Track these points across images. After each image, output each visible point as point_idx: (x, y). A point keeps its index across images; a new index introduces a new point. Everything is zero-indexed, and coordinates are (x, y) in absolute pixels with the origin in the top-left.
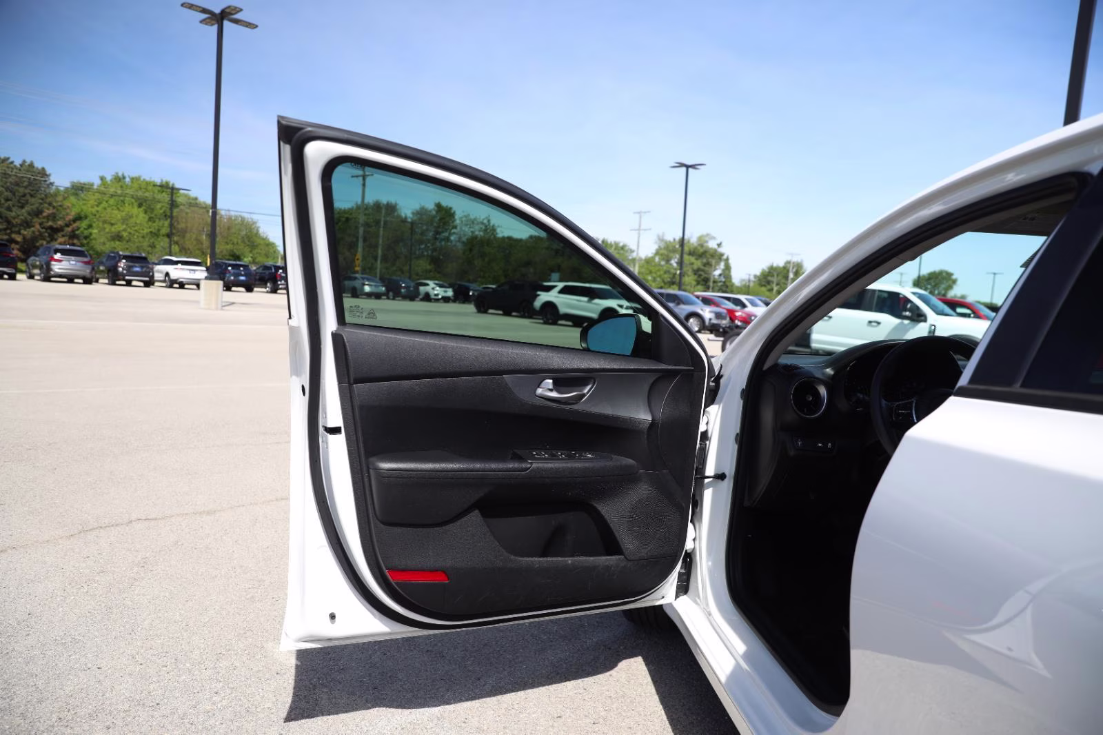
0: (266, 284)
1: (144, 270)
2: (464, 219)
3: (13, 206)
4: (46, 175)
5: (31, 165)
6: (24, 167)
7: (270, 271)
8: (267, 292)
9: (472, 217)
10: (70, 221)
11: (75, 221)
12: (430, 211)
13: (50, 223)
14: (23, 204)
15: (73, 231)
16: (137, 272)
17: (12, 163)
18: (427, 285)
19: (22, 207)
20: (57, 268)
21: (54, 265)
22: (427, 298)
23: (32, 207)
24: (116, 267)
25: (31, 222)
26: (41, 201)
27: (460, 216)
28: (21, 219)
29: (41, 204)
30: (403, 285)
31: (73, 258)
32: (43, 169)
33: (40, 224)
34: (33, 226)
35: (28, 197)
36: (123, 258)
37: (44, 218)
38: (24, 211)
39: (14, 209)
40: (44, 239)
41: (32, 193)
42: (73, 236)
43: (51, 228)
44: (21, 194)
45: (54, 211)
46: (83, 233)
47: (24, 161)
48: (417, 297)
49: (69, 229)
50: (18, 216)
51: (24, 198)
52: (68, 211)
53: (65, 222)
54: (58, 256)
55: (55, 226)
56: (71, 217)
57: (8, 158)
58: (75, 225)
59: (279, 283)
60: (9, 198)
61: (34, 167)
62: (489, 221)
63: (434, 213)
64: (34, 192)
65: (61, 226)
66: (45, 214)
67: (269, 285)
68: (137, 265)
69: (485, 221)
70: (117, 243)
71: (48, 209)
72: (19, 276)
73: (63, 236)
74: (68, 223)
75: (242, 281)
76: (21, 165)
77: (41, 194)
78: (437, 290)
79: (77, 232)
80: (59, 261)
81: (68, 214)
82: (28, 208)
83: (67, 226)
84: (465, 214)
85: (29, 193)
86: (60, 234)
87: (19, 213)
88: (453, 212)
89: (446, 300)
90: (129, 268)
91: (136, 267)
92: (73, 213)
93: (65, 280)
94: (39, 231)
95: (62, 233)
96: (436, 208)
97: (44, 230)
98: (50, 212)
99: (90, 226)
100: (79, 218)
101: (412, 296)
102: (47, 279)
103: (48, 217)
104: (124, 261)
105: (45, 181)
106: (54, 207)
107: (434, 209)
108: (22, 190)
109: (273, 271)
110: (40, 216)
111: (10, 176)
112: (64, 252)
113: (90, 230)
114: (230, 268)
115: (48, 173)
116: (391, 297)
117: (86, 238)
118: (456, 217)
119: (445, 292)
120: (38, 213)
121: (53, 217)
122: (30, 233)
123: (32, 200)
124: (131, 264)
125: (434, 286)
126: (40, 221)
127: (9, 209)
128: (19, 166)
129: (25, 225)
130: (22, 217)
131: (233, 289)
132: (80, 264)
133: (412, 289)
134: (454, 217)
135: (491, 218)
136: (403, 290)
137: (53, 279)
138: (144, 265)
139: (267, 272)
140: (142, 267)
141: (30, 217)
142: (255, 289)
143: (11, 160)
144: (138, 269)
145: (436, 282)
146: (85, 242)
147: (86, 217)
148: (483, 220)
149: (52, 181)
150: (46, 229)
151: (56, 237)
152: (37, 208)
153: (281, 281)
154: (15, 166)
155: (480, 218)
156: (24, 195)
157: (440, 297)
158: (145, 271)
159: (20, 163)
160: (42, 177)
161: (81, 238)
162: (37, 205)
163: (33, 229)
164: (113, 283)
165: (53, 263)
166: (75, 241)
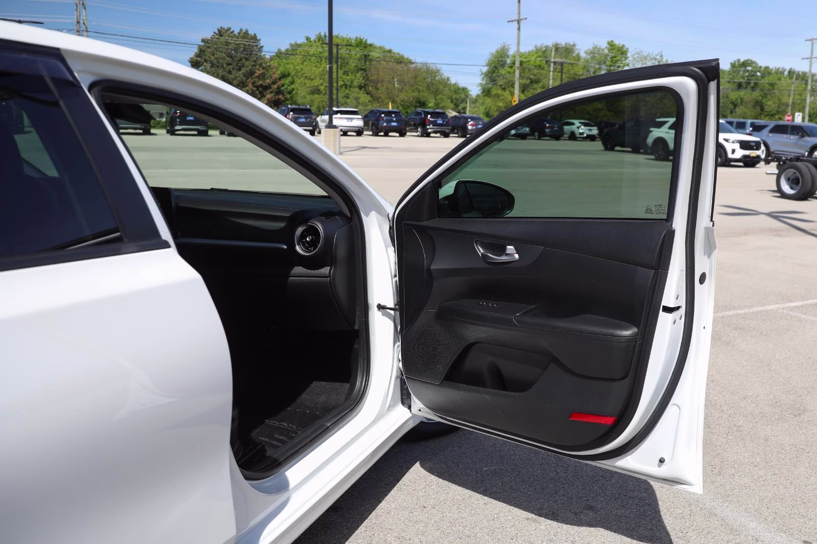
0: (417, 129)
1: (308, 120)
2: (636, 56)
3: (233, 69)
4: (257, 40)
5: (246, 33)
6: (241, 35)
7: (420, 117)
8: (418, 136)
9: (645, 54)
10: (276, 79)
11: (280, 79)
12: (603, 50)
13: (260, 82)
14: (240, 66)
15: (278, 88)
16: (302, 123)
17: (233, 32)
18: (573, 124)
19: (240, 70)
22: (573, 137)
23: (246, 69)
25: (246, 82)
26: (253, 63)
27: (633, 53)
28: (239, 80)
29: (253, 66)
30: (547, 125)
32: (255, 35)
33: (253, 84)
34: (248, 86)
35: (244, 60)
36: (291, 111)
37: (256, 77)
38: (240, 73)
39: (233, 72)
41: (247, 57)
42: (279, 92)
43: (261, 86)
44: (238, 59)
45: (264, 71)
46: (287, 89)
47: (241, 30)
48: (562, 136)
49: (275, 86)
50: (236, 77)
51: (240, 62)
52: (274, 70)
53: (272, 80)
55: (264, 85)
56: (277, 76)
57: (230, 28)
58: (280, 83)
59: (428, 127)
60: (230, 62)
61: (248, 34)
62: (662, 56)
63: (606, 51)
64: (249, 56)
65: (268, 83)
66: (256, 75)
67: (419, 129)
68: (302, 116)
69: (658, 57)
70: (316, 96)
71: (259, 70)
73: (271, 93)
74: (274, 81)
75: (394, 126)
76: (239, 34)
77: (253, 57)
78: (582, 129)
79: (282, 88)
81: (274, 73)
82: (243, 70)
83: (274, 83)
84: (638, 51)
85: (245, 58)
86: (268, 92)
87: (236, 75)
88: (625, 49)
89: (591, 138)
90: (294, 119)
91: (302, 118)
92: (279, 72)
94: (252, 90)
95: (270, 90)
96: (608, 46)
97: (256, 89)
98: (260, 72)
99: (292, 83)
100: (284, 76)
101: (557, 136)
103: (258, 77)
104: (291, 113)
105: (257, 46)
106: (263, 68)
107: (607, 47)
108: (239, 55)
109: (423, 116)
110: (253, 77)
111: (230, 43)
113: (293, 86)
114: (383, 115)
115: (258, 38)
116: (537, 138)
117: (290, 93)
118: (629, 55)
119: (590, 130)
120: (252, 73)
121: (262, 76)
123: (247, 63)
124: (296, 116)
125: (579, 125)
126: (252, 81)
127: (230, 72)
128: (237, 34)
129: (241, 85)
130: (239, 79)
131: (390, 134)
133: (556, 129)
134: (626, 54)
135: (663, 53)
136: (547, 130)
138: (306, 116)
139: (418, 117)
140: (306, 118)
141: (245, 78)
142: (408, 134)
143: (231, 30)
144: (303, 120)
145: (582, 121)
146: (289, 96)
147: (289, 75)
148: (656, 55)
149: (261, 45)
150: (258, 87)
151: (265, 93)
152: (251, 70)
153: (429, 126)
154: (235, 35)
155: (652, 55)
156: (241, 60)
157: (585, 135)
158: (311, 122)
159: (238, 31)
160: (254, 43)
161: (286, 93)
162: (250, 67)
163: (247, 88)
166: (280, 97)
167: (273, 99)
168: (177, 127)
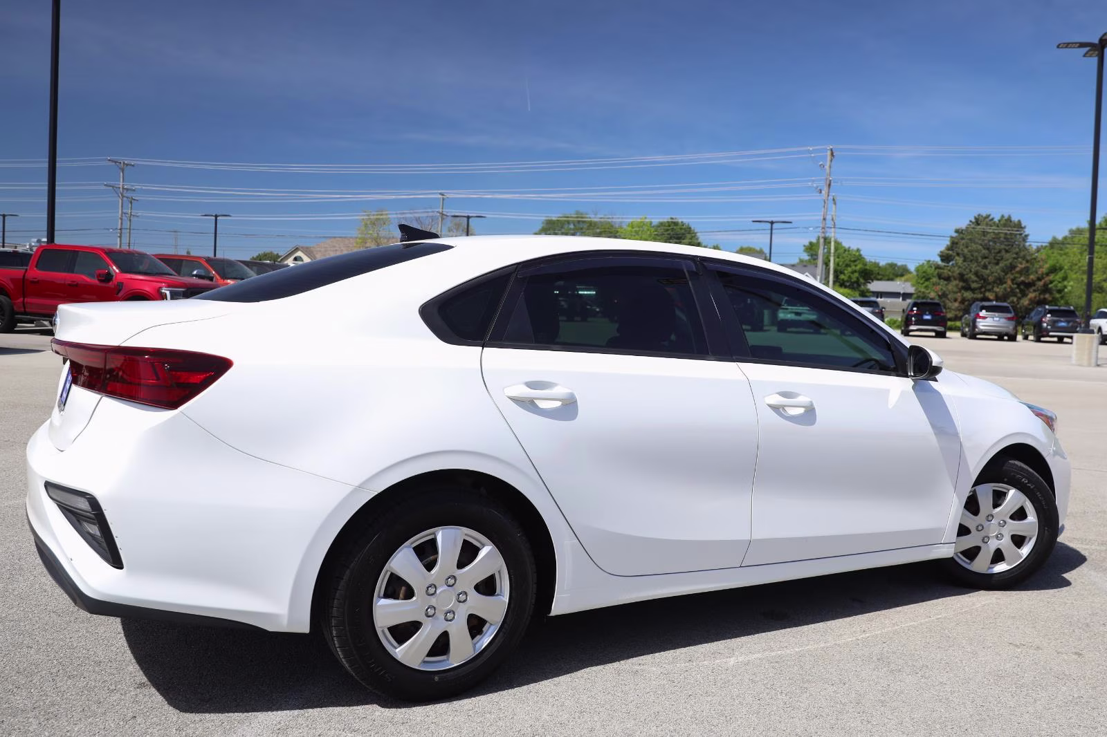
1: (1070, 324)
3: (989, 263)
4: (1022, 228)
5: (1009, 220)
6: (1002, 223)
10: (1043, 274)
11: (1047, 274)
13: (1022, 278)
14: (998, 260)
15: (1045, 285)
16: (1063, 327)
17: (992, 219)
19: (997, 264)
20: (982, 325)
21: (979, 322)
23: (1005, 263)
24: (1041, 322)
25: (1004, 278)
26: (1015, 256)
28: (995, 276)
29: (1014, 258)
31: (997, 314)
32: (1019, 221)
33: (1013, 280)
34: (1005, 283)
35: (1003, 253)
36: (1048, 313)
37: (1017, 272)
38: (997, 267)
39: (989, 267)
40: (1015, 296)
41: (1007, 248)
42: (1046, 289)
43: (1023, 283)
44: (996, 251)
45: (1027, 265)
46: (1057, 287)
47: (1003, 216)
49: (1041, 283)
50: (993, 273)
51: (999, 255)
52: (1041, 263)
53: (1037, 275)
54: (983, 313)
55: (1027, 281)
56: (1044, 270)
57: (989, 216)
58: (1047, 279)
60: (987, 255)
61: (1011, 221)
64: (1010, 247)
65: (1032, 280)
66: (1018, 269)
68: (1062, 319)
71: (1021, 264)
72: (948, 334)
73: (1035, 291)
74: (1040, 276)
76: (999, 221)
77: (1015, 248)
79: (1050, 286)
80: (984, 318)
81: (1041, 267)
82: (1002, 264)
83: (1039, 279)
85: (1005, 249)
86: (1031, 290)
87: (992, 270)
90: (1053, 323)
91: (1061, 321)
92: (1047, 266)
93: (996, 337)
94: (1010, 287)
95: (1033, 288)
97: (1015, 286)
98: (1023, 266)
99: (1065, 278)
100: (1054, 270)
102: (973, 336)
103: (1020, 273)
104: (1049, 315)
105: (1021, 234)
106: (1027, 261)
108: (998, 246)
110: (1013, 272)
111: (988, 233)
112: (989, 309)
113: (1065, 283)
115: (1023, 226)
117: (1060, 291)
120: (1012, 267)
121: (1026, 271)
122: (1002, 290)
123: (1008, 256)
124: (1056, 319)
126: (1012, 277)
127: (985, 267)
128: (997, 222)
129: (998, 282)
130: (996, 274)
132: (1003, 320)
137: (978, 336)
138: (1069, 319)
140: (1068, 322)
141: (1003, 274)
143: (991, 218)
144: (1063, 324)
146: (1058, 295)
147: (1061, 269)
149: (1026, 233)
150: (1018, 285)
151: (1027, 292)
152: (1011, 264)
154: (994, 223)
156: (1000, 252)
158: (1072, 326)
159: (999, 218)
160: (1018, 231)
161: (1055, 292)
162: (1010, 261)
163: (1004, 285)
164: (1038, 340)
165: (978, 320)
166: (1047, 296)
167: (1037, 298)
168: (912, 327)
